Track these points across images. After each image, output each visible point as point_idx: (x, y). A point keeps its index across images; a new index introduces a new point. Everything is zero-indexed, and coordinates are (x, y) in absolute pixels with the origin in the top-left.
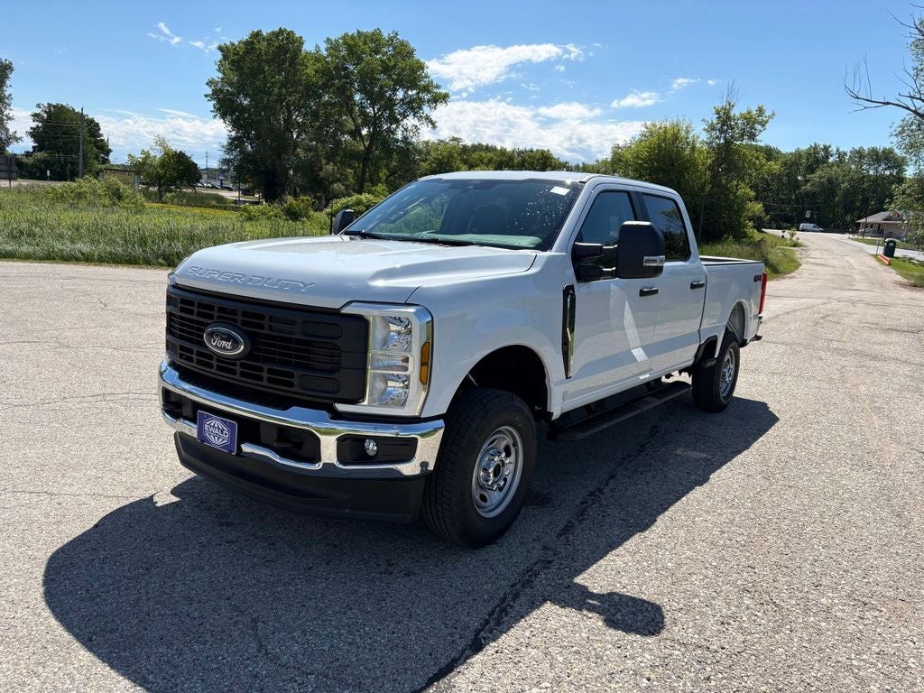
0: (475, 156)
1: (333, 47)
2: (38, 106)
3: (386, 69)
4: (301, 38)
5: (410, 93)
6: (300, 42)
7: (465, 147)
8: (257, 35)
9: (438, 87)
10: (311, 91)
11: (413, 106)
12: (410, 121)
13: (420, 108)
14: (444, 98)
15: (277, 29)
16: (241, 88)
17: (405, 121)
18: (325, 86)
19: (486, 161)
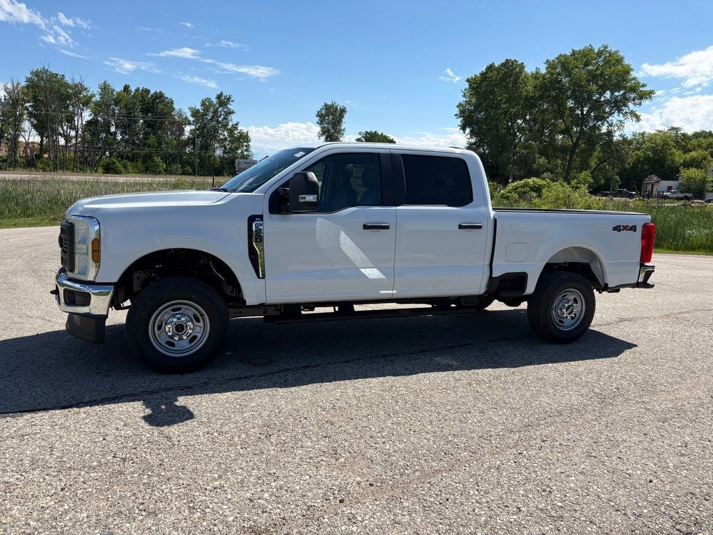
0: (694, 142)
1: (551, 65)
2: (360, 134)
3: (593, 77)
4: (523, 63)
5: (617, 94)
6: (522, 66)
7: (684, 135)
8: (491, 68)
9: (644, 86)
10: (530, 103)
11: (618, 105)
12: (615, 118)
13: (625, 105)
14: (648, 95)
15: (503, 61)
16: (478, 107)
17: (611, 118)
18: (541, 97)
19: (704, 145)
